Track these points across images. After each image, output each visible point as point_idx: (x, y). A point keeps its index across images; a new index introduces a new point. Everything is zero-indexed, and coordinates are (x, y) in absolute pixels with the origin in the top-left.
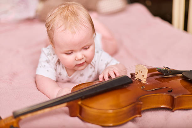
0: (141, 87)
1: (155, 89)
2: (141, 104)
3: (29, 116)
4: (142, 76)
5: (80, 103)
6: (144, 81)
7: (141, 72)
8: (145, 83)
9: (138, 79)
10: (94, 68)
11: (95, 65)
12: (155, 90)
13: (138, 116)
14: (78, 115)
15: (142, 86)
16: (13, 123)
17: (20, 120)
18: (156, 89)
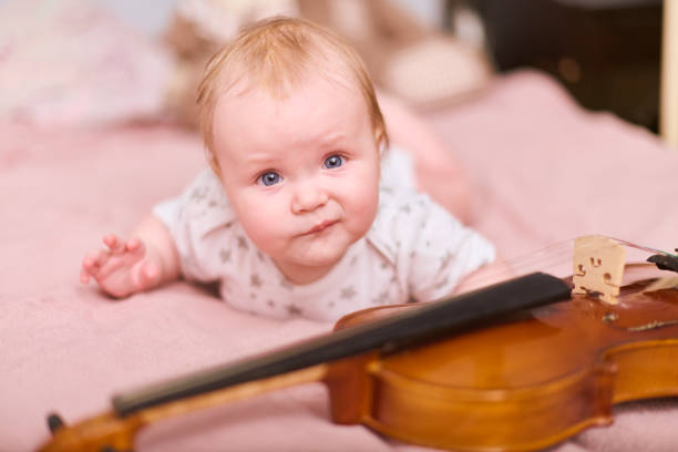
0: (604, 318)
1: (655, 324)
2: (614, 375)
3: (178, 411)
4: (602, 279)
5: (375, 367)
6: (612, 296)
7: (596, 263)
8: (614, 302)
9: (584, 292)
10: (395, 267)
11: (396, 258)
12: (657, 328)
13: (601, 421)
14: (367, 418)
15: (608, 314)
16: (112, 437)
17: (141, 426)
18: (661, 324)
